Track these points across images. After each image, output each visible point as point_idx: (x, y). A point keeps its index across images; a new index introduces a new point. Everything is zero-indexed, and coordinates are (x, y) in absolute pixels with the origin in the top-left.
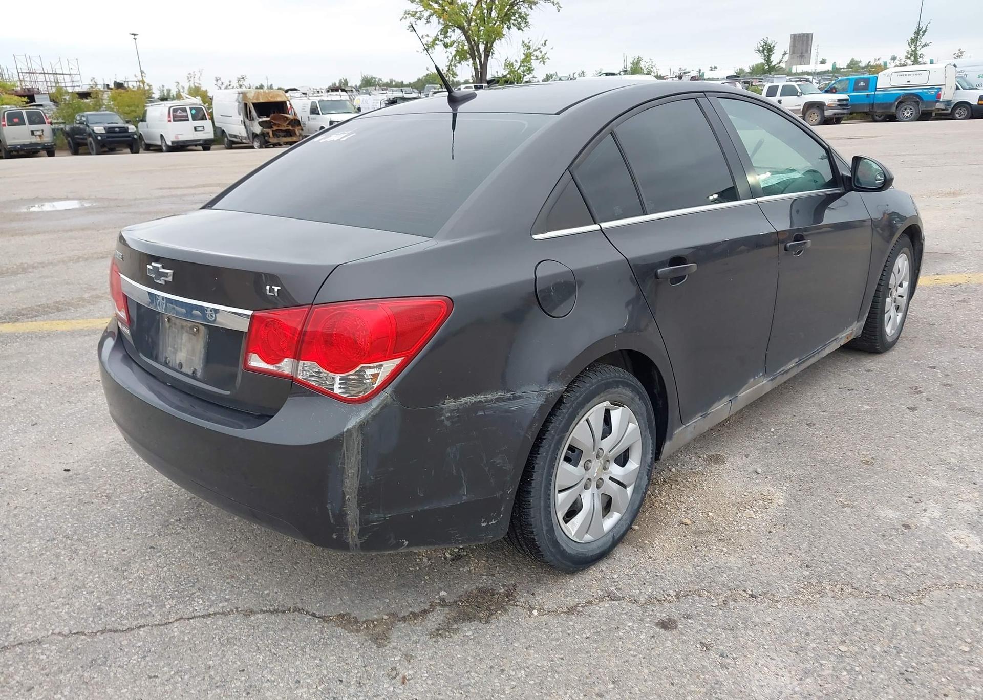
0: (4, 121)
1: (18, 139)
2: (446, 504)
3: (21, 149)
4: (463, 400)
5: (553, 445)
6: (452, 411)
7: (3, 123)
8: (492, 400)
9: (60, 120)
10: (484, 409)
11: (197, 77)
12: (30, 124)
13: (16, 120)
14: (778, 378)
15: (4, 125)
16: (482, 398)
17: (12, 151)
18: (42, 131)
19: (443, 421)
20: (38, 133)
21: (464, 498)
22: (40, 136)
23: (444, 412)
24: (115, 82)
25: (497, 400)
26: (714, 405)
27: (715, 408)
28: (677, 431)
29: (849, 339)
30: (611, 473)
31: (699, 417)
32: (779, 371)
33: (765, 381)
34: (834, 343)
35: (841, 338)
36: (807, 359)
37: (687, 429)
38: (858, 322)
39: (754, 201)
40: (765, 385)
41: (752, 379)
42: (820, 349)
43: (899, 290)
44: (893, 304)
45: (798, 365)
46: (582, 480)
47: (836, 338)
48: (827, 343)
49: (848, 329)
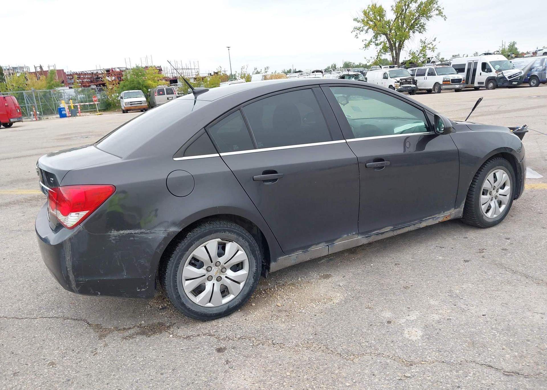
0: (156, 93)
1: (162, 102)
2: (115, 278)
4: (122, 232)
5: (177, 257)
6: (116, 236)
7: (155, 94)
8: (138, 233)
9: (182, 92)
10: (134, 237)
11: (245, 68)
12: (167, 94)
13: (161, 93)
14: (372, 236)
15: (156, 95)
16: (132, 231)
18: (172, 97)
19: (111, 240)
21: (125, 277)
23: (111, 236)
24: (214, 72)
25: (141, 233)
26: (313, 247)
27: (313, 248)
28: (281, 258)
29: (449, 218)
30: (227, 274)
31: (300, 252)
32: (373, 233)
33: (360, 237)
34: (431, 220)
35: (439, 217)
36: (403, 228)
37: (290, 257)
38: (455, 208)
39: (344, 141)
40: (360, 240)
41: (346, 236)
42: (416, 222)
43: (500, 191)
44: (494, 200)
45: (393, 231)
46: (205, 276)
47: (433, 217)
48: (423, 220)
49: (446, 213)
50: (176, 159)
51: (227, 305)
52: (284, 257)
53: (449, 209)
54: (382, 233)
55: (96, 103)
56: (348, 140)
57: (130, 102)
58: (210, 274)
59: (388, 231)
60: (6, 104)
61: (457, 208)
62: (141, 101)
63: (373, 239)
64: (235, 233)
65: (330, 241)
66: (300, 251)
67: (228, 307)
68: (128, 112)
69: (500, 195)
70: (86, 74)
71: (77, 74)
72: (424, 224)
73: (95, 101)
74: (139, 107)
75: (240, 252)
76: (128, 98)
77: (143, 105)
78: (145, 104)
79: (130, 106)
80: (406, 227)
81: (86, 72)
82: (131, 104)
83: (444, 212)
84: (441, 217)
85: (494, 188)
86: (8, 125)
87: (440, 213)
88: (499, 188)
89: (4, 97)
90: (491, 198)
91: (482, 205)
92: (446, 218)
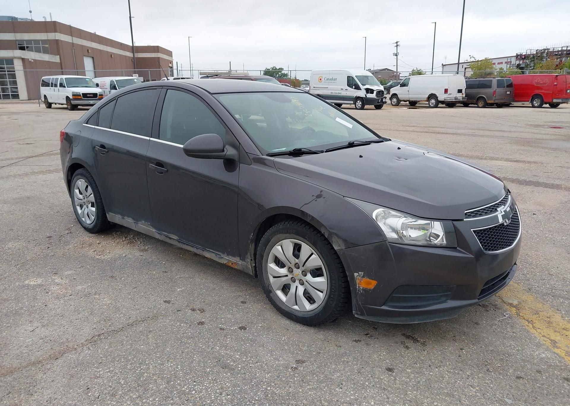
26: (126, 217)
28: (111, 213)
29: (236, 267)
30: (89, 206)
31: (120, 217)
33: (154, 230)
34: (213, 255)
35: (222, 258)
36: (187, 245)
37: (116, 217)
38: (241, 259)
39: (149, 138)
40: (154, 233)
41: (144, 222)
42: (199, 247)
43: (309, 277)
44: (297, 283)
45: (179, 242)
46: (82, 200)
47: (217, 253)
48: (206, 249)
49: (230, 257)
50: (83, 124)
51: (89, 225)
52: (113, 214)
53: (234, 255)
54: (170, 238)
56: (151, 139)
58: (84, 201)
59: (174, 239)
61: (243, 260)
63: (162, 238)
65: (136, 220)
66: (120, 215)
67: (89, 227)
69: (307, 282)
72: (207, 255)
75: (92, 195)
80: (190, 245)
83: (228, 255)
84: (225, 259)
85: (297, 266)
86: (554, 106)
87: (223, 253)
88: (308, 272)
89: (557, 76)
90: (290, 276)
91: (272, 277)
92: (232, 264)
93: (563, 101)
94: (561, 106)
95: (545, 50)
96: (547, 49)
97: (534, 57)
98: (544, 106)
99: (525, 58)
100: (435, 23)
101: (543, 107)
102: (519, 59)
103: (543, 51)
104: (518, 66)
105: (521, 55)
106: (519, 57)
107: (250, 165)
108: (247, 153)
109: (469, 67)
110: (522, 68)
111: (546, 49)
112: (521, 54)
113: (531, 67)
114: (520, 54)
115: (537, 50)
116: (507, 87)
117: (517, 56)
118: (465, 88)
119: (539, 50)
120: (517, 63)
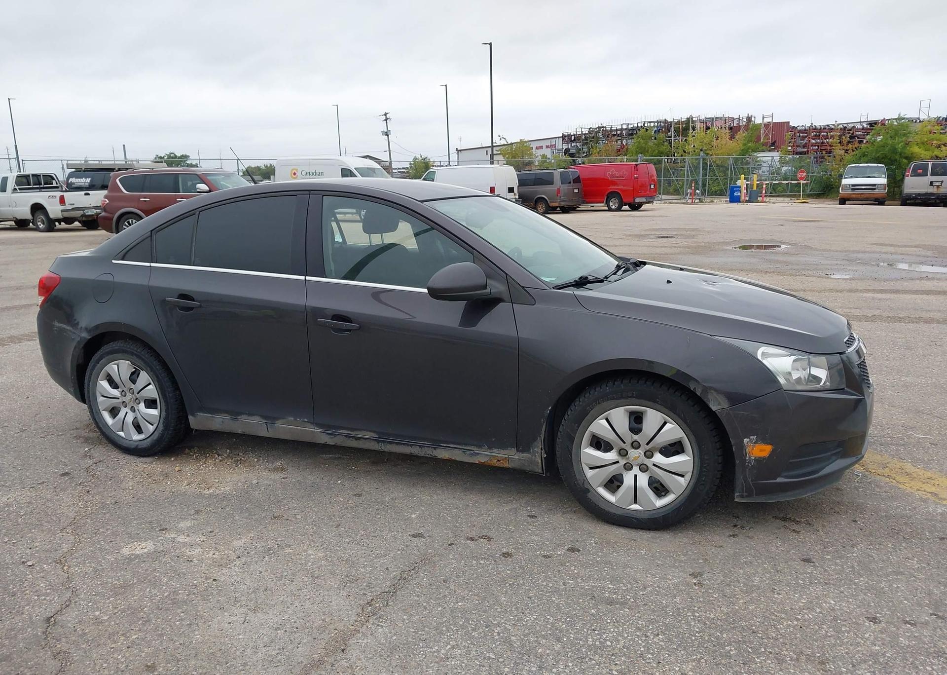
0: (909, 172)
1: (916, 189)
3: (915, 198)
4: (60, 325)
7: (907, 174)
8: (68, 330)
12: (932, 176)
13: (920, 171)
15: (908, 176)
16: (66, 327)
17: (908, 199)
18: (942, 182)
20: (937, 184)
22: (938, 186)
26: (243, 416)
27: (244, 419)
28: (201, 414)
29: (506, 465)
30: (139, 407)
31: (227, 417)
32: (341, 431)
33: (317, 430)
34: (457, 452)
35: (478, 454)
36: (397, 444)
37: (214, 418)
38: (518, 451)
39: (302, 278)
40: (317, 434)
41: (293, 419)
42: (425, 444)
43: (658, 458)
44: (636, 470)
45: (378, 442)
46: (118, 398)
47: (465, 448)
48: (442, 445)
49: (495, 450)
50: (113, 261)
51: (138, 443)
52: (206, 415)
53: (503, 446)
54: (357, 439)
55: (802, 182)
56: (308, 278)
57: (853, 185)
58: (124, 399)
59: (367, 439)
60: (635, 176)
61: (523, 451)
62: (875, 185)
63: (338, 441)
64: (143, 360)
65: (271, 419)
66: (226, 415)
67: (137, 446)
68: (847, 202)
69: (654, 465)
70: (832, 129)
71: (815, 129)
72: (443, 454)
73: (802, 178)
74: (868, 196)
75: (150, 387)
76: (851, 177)
77: (876, 191)
78: (882, 191)
79: (850, 192)
80: (404, 444)
81: (832, 127)
82: (853, 189)
83: (490, 448)
84: (484, 456)
85: (636, 445)
86: (635, 207)
87: (480, 446)
88: (656, 451)
89: (636, 165)
90: (623, 462)
91: (588, 468)
92: (498, 461)
93: (648, 201)
94: (644, 207)
95: (599, 128)
96: (603, 127)
97: (586, 139)
98: (624, 208)
99: (574, 140)
100: (446, 86)
101: (622, 209)
102: (566, 141)
103: (597, 130)
104: (567, 151)
105: (569, 136)
106: (566, 138)
107: (533, 305)
108: (523, 287)
109: (499, 152)
110: (572, 155)
111: (601, 127)
112: (569, 133)
113: (584, 153)
114: (567, 134)
115: (590, 129)
116: (574, 183)
117: (564, 137)
118: (518, 184)
119: (593, 129)
120: (565, 148)
